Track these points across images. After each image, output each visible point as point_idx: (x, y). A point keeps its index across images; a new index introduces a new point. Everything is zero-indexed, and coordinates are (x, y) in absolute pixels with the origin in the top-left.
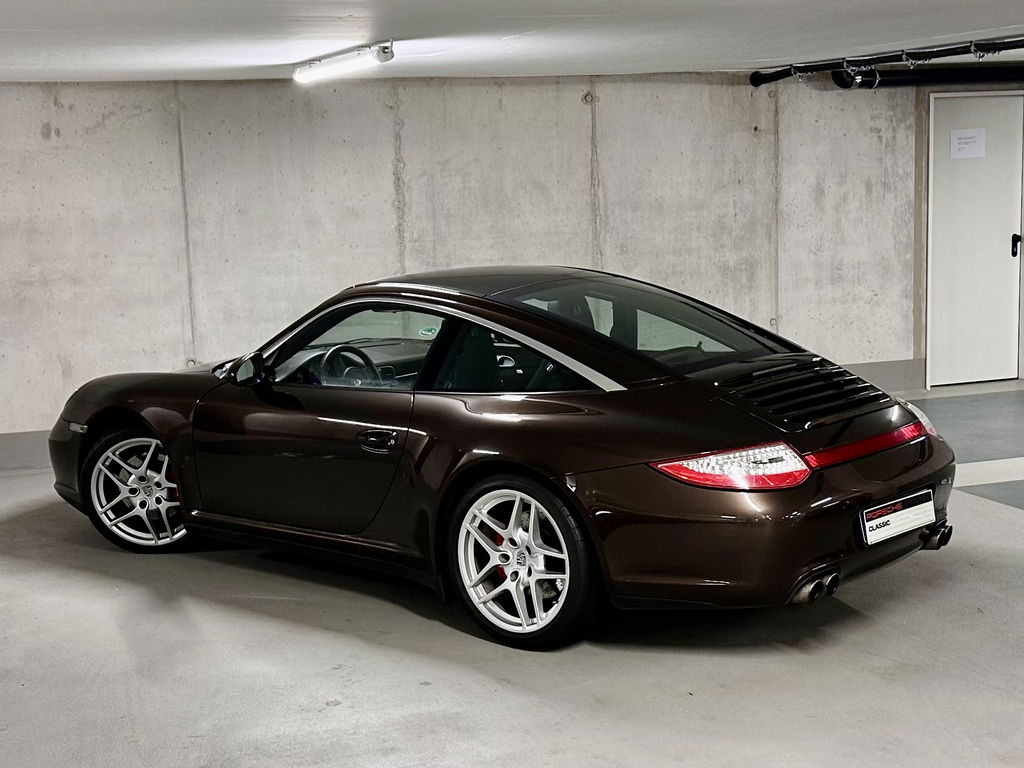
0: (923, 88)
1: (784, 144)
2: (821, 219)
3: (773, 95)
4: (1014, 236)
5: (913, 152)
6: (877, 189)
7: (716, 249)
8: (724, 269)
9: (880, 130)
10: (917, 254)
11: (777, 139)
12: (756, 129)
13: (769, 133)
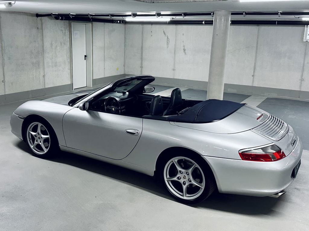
0: (70, 21)
1: (44, 32)
2: (52, 51)
3: (41, 20)
4: (85, 55)
5: (69, 36)
6: (63, 44)
7: (31, 58)
8: (33, 63)
9: (62, 30)
10: (70, 59)
11: (42, 31)
12: (38, 28)
13: (40, 29)
